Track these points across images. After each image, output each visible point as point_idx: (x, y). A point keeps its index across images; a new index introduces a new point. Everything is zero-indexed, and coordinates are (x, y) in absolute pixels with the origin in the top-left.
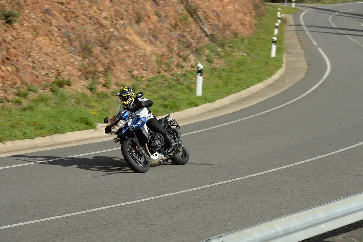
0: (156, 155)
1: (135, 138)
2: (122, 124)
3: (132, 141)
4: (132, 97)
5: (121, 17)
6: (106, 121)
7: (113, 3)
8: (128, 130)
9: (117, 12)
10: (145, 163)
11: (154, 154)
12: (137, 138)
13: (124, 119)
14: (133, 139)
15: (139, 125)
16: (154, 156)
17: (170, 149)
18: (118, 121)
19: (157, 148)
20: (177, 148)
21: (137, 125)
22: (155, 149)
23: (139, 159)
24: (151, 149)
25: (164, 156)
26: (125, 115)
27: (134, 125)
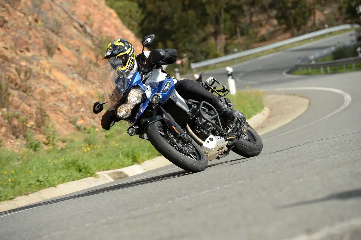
0: (211, 140)
1: (166, 115)
2: (134, 97)
3: (162, 121)
4: (133, 56)
5: (25, 46)
6: (97, 109)
7: (5, 28)
8: (150, 104)
9: (16, 40)
10: (198, 154)
11: (208, 139)
12: (168, 114)
13: (137, 87)
14: (162, 116)
15: (165, 92)
16: (208, 142)
17: (229, 126)
18: (127, 94)
19: (210, 127)
20: (241, 124)
21: (162, 92)
22: (207, 131)
23: (186, 147)
24: (198, 131)
25: (225, 141)
26: (135, 81)
27: (158, 92)
